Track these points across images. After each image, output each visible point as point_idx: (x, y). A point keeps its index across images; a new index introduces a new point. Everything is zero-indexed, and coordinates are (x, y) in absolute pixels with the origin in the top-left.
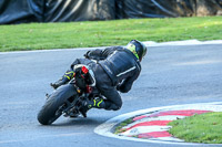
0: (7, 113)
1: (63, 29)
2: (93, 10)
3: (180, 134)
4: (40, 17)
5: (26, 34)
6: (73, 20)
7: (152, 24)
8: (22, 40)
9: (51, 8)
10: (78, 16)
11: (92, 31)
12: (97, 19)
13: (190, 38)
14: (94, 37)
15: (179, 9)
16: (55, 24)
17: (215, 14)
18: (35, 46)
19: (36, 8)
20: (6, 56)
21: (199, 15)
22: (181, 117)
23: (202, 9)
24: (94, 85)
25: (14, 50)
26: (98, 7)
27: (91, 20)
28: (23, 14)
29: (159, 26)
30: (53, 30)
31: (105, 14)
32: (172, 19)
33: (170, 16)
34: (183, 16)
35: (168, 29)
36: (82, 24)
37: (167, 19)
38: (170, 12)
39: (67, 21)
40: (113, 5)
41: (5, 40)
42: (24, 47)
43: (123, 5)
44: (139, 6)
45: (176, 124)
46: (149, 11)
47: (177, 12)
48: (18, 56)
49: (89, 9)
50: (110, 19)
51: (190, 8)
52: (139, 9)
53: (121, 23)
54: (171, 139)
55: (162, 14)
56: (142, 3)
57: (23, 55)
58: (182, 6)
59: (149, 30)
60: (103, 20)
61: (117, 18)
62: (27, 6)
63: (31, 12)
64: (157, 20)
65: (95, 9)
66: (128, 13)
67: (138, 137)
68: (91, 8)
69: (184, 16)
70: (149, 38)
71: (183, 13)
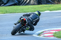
0: (9, 30)
1: (24, 7)
3: (56, 36)
4: (18, 4)
5: (14, 9)
6: (27, 5)
7: (49, 6)
8: (13, 10)
9: (21, 2)
11: (32, 8)
12: (33, 5)
13: (59, 10)
14: (33, 9)
15: (56, 2)
16: (22, 6)
18: (16, 12)
19: (17, 2)
20: (9, 15)
22: (57, 31)
24: (27, 23)
25: (11, 13)
26: (34, 1)
27: (32, 5)
28: (13, 3)
29: (50, 7)
30: (22, 8)
31: (36, 3)
32: (54, 5)
33: (54, 4)
35: (53, 7)
36: (29, 6)
37: (53, 5)
38: (53, 3)
39: (25, 5)
40: (38, 1)
41: (8, 10)
42: (13, 12)
43: (41, 1)
44: (45, 1)
45: (55, 33)
46: (48, 2)
47: (55, 3)
48: (12, 15)
50: (37, 5)
52: (45, 2)
53: (40, 6)
54: (54, 37)
57: (13, 14)
58: (57, 1)
60: (35, 5)
62: (14, 1)
63: (15, 3)
64: (50, 5)
65: (33, 2)
66: (42, 3)
67: (45, 37)
69: (58, 4)
70: (48, 10)
71: (57, 3)
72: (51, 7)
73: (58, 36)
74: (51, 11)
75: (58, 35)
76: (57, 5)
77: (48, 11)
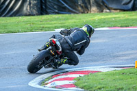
1: (9, 21)
2: (27, 9)
3: (81, 85)
6: (15, 16)
7: (64, 18)
10: (18, 13)
11: (26, 23)
12: (30, 15)
15: (80, 8)
16: (4, 18)
17: (102, 11)
21: (92, 12)
22: (82, 75)
23: (94, 9)
26: (30, 7)
27: (26, 15)
29: (67, 19)
30: (3, 22)
31: (35, 12)
32: (76, 15)
33: (74, 13)
35: (73, 21)
36: (20, 18)
37: (72, 15)
38: (74, 11)
39: (11, 16)
40: (39, 6)
43: (46, 6)
44: (55, 7)
45: (79, 79)
46: (62, 10)
47: (78, 10)
49: (25, 8)
50: (37, 15)
52: (55, 9)
53: (45, 17)
54: (76, 89)
55: (70, 12)
56: (57, 5)
58: (82, 7)
59: (62, 22)
60: (34, 15)
61: (42, 14)
64: (67, 16)
65: (28, 8)
66: (49, 11)
67: (55, 87)
70: (62, 27)
71: (82, 11)
72: (70, 21)
73: (84, 85)
75: (84, 83)
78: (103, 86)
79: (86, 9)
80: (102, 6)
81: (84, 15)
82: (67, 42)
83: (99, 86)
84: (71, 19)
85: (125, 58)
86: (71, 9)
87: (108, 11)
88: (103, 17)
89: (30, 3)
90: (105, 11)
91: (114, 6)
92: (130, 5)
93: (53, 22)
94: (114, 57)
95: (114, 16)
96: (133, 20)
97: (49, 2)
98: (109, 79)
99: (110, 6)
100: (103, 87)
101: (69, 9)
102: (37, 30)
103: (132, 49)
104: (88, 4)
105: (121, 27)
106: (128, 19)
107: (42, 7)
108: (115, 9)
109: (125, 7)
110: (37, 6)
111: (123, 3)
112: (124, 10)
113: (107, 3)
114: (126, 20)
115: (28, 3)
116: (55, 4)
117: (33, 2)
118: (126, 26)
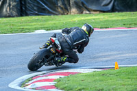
2: (7, 11)
3: (62, 87)
7: (44, 19)
11: (6, 24)
12: (9, 17)
14: (8, 27)
15: (60, 10)
17: (82, 13)
21: (72, 14)
23: (74, 10)
26: (10, 9)
27: (6, 17)
31: (14, 13)
32: (55, 16)
33: (54, 14)
34: (62, 14)
35: (53, 22)
37: (52, 16)
38: (54, 12)
40: (19, 8)
43: (26, 8)
44: (35, 8)
45: (59, 81)
46: (41, 11)
47: (59, 12)
49: (4, 10)
50: (17, 16)
51: (67, 9)
52: (35, 10)
53: (24, 18)
55: (49, 13)
56: (37, 6)
58: (62, 8)
59: (42, 23)
60: (14, 17)
61: (21, 15)
64: (46, 17)
66: (28, 12)
67: (36, 89)
68: (6, 10)
70: (42, 28)
71: (62, 12)
73: (64, 86)
74: (49, 32)
75: (65, 84)
76: (61, 16)
77: (43, 31)
78: (83, 87)
79: (66, 10)
80: (81, 8)
81: (64, 16)
82: (67, 41)
83: (79, 88)
84: (51, 20)
85: (105, 59)
86: (51, 10)
87: (87, 12)
88: (83, 18)
89: (10, 5)
90: (84, 12)
91: (94, 7)
92: (110, 6)
93: (33, 24)
94: (94, 58)
95: (94, 17)
96: (113, 21)
97: (29, 3)
98: (89, 80)
99: (90, 7)
100: (84, 89)
101: (48, 11)
102: (17, 31)
103: (112, 50)
104: (67, 5)
105: (101, 28)
106: (108, 21)
107: (21, 8)
108: (95, 11)
109: (105, 9)
110: (17, 8)
111: (103, 4)
112: (104, 12)
113: (86, 4)
114: (105, 21)
115: (8, 4)
116: (34, 5)
117: (13, 4)
118: (106, 28)
